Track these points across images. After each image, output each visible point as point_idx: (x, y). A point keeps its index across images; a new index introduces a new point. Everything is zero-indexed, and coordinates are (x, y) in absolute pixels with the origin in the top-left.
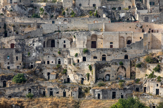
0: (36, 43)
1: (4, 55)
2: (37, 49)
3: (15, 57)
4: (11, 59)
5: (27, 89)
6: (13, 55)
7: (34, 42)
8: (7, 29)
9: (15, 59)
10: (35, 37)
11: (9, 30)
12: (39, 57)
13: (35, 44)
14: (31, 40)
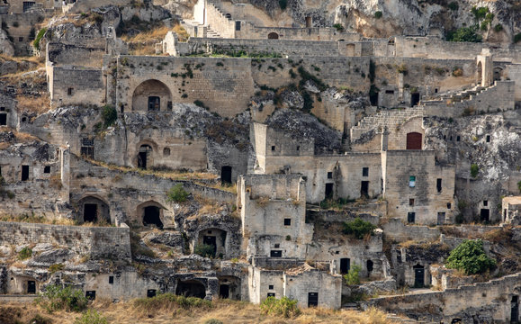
0: (498, 134)
1: (399, 172)
2: (503, 153)
3: (432, 179)
4: (422, 188)
5: (507, 297)
6: (426, 173)
7: (489, 128)
8: (377, 82)
9: (433, 188)
10: (489, 112)
11: (385, 83)
12: (509, 183)
13: (495, 135)
14: (479, 123)
